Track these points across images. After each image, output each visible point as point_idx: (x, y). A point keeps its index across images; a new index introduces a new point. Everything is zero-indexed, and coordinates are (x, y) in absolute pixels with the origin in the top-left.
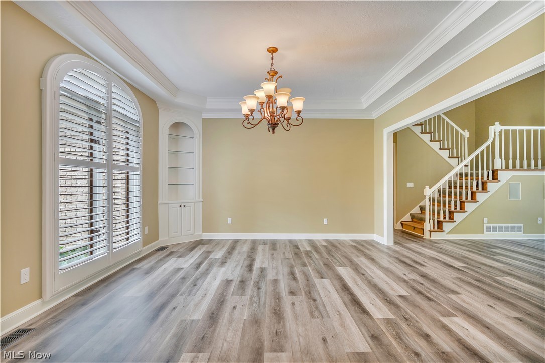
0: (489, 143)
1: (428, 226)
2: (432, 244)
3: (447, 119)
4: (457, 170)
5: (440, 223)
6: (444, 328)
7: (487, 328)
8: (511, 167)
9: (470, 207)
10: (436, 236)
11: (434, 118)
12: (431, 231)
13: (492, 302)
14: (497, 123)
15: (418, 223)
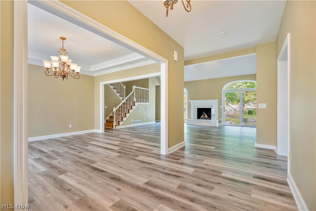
0: (132, 92)
1: (115, 124)
2: (118, 130)
3: (122, 84)
4: (123, 101)
5: (119, 122)
6: (133, 146)
7: (141, 144)
8: (138, 101)
9: (128, 115)
10: (118, 127)
11: (118, 83)
12: (116, 126)
13: (140, 139)
14: (135, 85)
15: (110, 123)
